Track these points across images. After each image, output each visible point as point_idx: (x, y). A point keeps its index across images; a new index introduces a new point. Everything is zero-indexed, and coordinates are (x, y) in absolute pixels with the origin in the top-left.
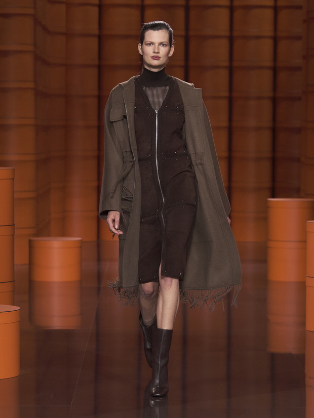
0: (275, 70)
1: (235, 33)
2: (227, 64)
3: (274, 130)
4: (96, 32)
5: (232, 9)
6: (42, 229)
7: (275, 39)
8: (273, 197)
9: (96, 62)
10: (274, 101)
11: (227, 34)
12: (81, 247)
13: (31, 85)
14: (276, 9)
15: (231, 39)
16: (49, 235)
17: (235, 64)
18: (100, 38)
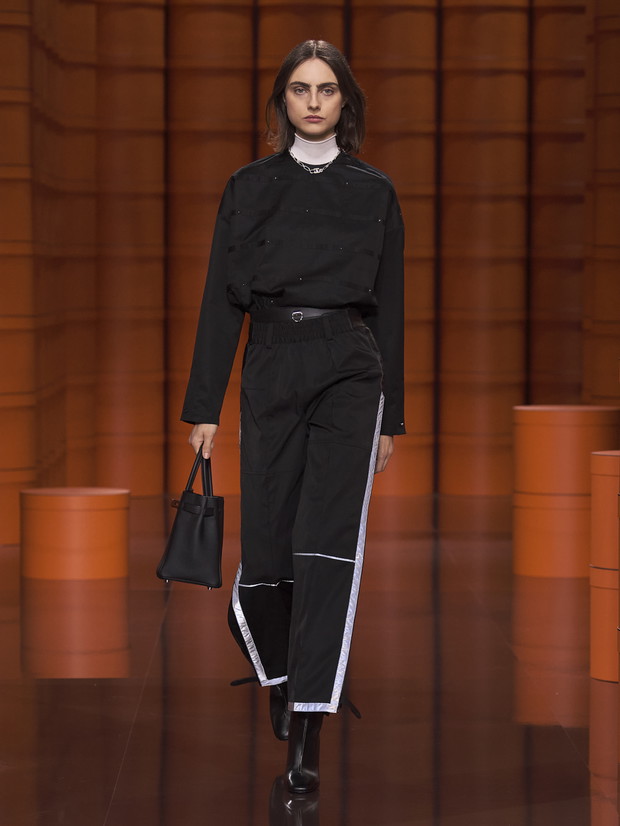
0: (530, 139)
1: (448, 65)
2: (430, 128)
3: (529, 265)
4: (160, 62)
5: (440, 13)
6: (48, 471)
7: (531, 76)
8: (528, 402)
9: (160, 125)
10: (529, 203)
11: (431, 65)
12: (128, 508)
13: (25, 173)
14: (532, 13)
15: (439, 77)
16: (64, 484)
17: (448, 128)
18: (168, 74)
